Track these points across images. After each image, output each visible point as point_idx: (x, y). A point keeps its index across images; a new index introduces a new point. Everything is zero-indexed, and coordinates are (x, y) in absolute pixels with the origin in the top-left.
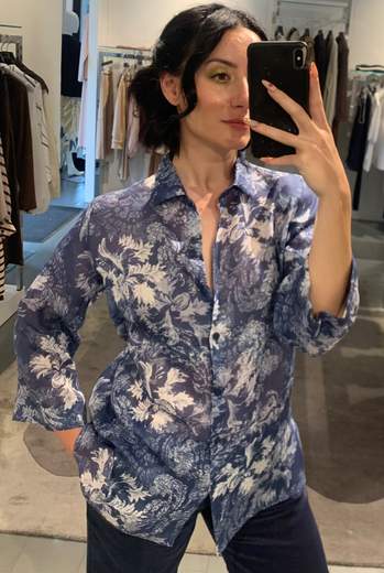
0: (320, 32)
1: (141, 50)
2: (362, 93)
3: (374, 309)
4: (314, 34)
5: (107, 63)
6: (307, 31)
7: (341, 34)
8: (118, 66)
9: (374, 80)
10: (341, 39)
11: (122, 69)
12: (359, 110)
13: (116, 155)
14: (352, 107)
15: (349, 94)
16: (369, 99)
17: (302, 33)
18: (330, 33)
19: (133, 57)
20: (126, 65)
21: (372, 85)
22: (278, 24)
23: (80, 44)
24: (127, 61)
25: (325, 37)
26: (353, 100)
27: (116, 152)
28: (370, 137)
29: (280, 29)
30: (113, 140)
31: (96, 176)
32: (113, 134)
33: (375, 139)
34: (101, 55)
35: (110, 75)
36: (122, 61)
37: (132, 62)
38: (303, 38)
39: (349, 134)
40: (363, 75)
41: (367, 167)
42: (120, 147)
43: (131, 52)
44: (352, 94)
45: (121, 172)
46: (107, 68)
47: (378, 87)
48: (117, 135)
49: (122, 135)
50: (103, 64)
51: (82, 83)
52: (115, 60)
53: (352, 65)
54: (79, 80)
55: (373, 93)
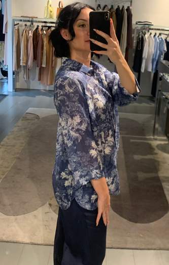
0: (118, 6)
1: (32, 18)
2: (139, 35)
3: (148, 137)
4: (115, 8)
5: (17, 24)
6: (112, 6)
7: (128, 7)
8: (21, 26)
9: (144, 29)
10: (128, 10)
11: (24, 27)
12: (138, 43)
13: (22, 69)
14: (135, 41)
15: (133, 35)
16: (142, 38)
17: (110, 7)
18: (123, 7)
19: (29, 21)
20: (26, 25)
21: (144, 31)
22: (98, 3)
23: (3, 15)
24: (26, 23)
25: (121, 9)
26: (135, 38)
27: (22, 67)
28: (143, 56)
29: (99, 6)
30: (21, 61)
31: (13, 79)
32: (21, 58)
33: (146, 57)
34: (14, 20)
35: (18, 30)
36: (24, 23)
37: (28, 24)
38: (110, 10)
39: (134, 55)
40: (139, 27)
41: (143, 70)
42: (24, 65)
43: (28, 19)
44: (134, 35)
45: (25, 77)
46: (16, 27)
47: (146, 32)
48: (23, 59)
49: (25, 59)
50: (15, 25)
51: (5, 34)
52: (20, 23)
53: (134, 22)
54: (4, 33)
55: (144, 35)
